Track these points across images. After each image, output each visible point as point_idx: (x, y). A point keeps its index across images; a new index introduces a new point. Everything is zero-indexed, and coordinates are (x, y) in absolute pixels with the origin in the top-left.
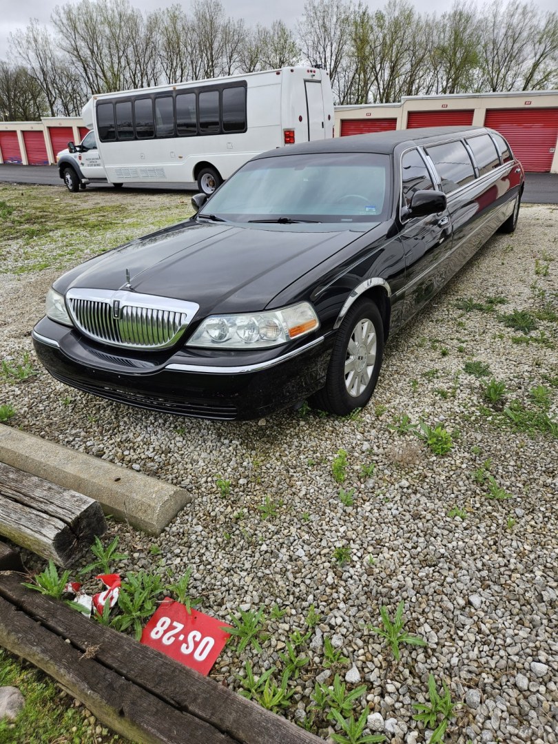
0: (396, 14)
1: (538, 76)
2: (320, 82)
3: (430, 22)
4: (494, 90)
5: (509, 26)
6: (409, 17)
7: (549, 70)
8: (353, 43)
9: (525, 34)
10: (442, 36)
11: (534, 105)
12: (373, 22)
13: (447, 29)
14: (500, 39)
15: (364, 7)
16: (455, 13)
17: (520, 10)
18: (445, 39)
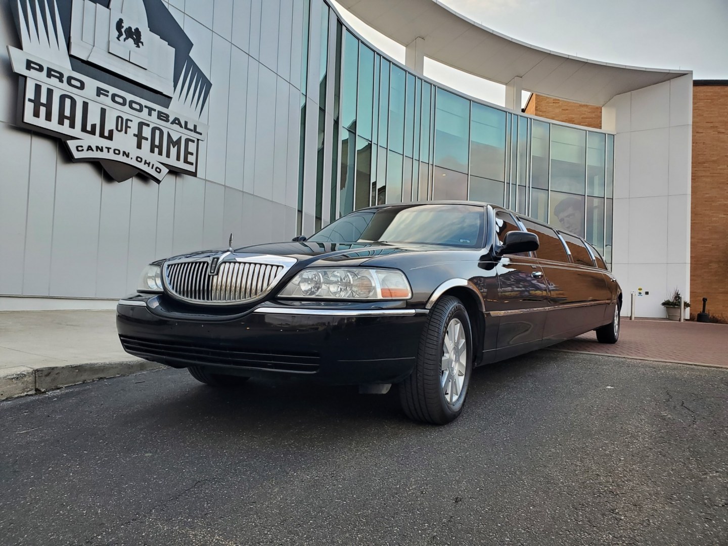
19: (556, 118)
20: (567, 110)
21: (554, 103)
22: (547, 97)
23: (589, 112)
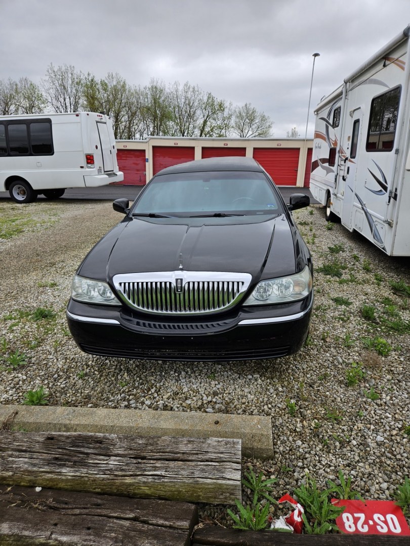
0: (115, 83)
1: (207, 129)
2: (105, 123)
3: (138, 91)
4: (183, 136)
5: (186, 98)
6: (124, 86)
7: (213, 126)
8: (86, 99)
9: (196, 104)
10: (146, 100)
11: (229, 146)
12: (99, 86)
13: (149, 96)
14: (182, 106)
15: (91, 76)
16: (152, 87)
17: (191, 89)
18: (148, 102)
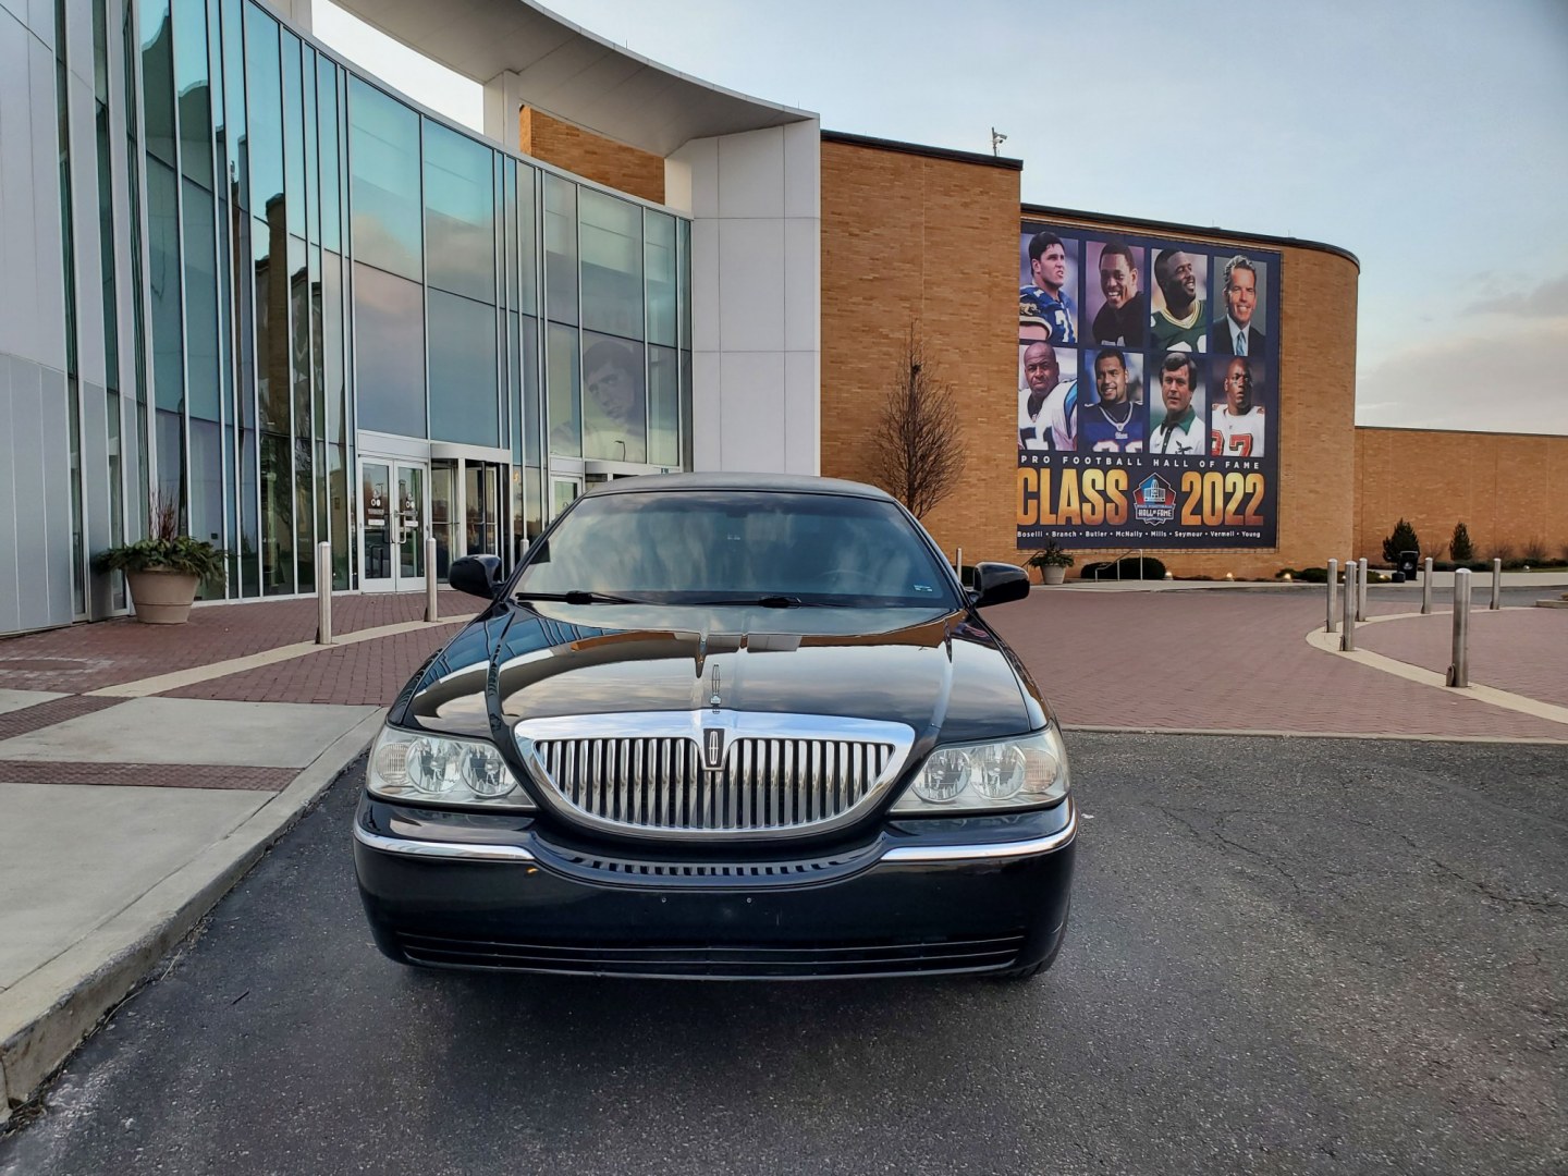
19: (573, 168)
20: (595, 153)
21: (567, 134)
22: (554, 120)
23: (638, 165)
